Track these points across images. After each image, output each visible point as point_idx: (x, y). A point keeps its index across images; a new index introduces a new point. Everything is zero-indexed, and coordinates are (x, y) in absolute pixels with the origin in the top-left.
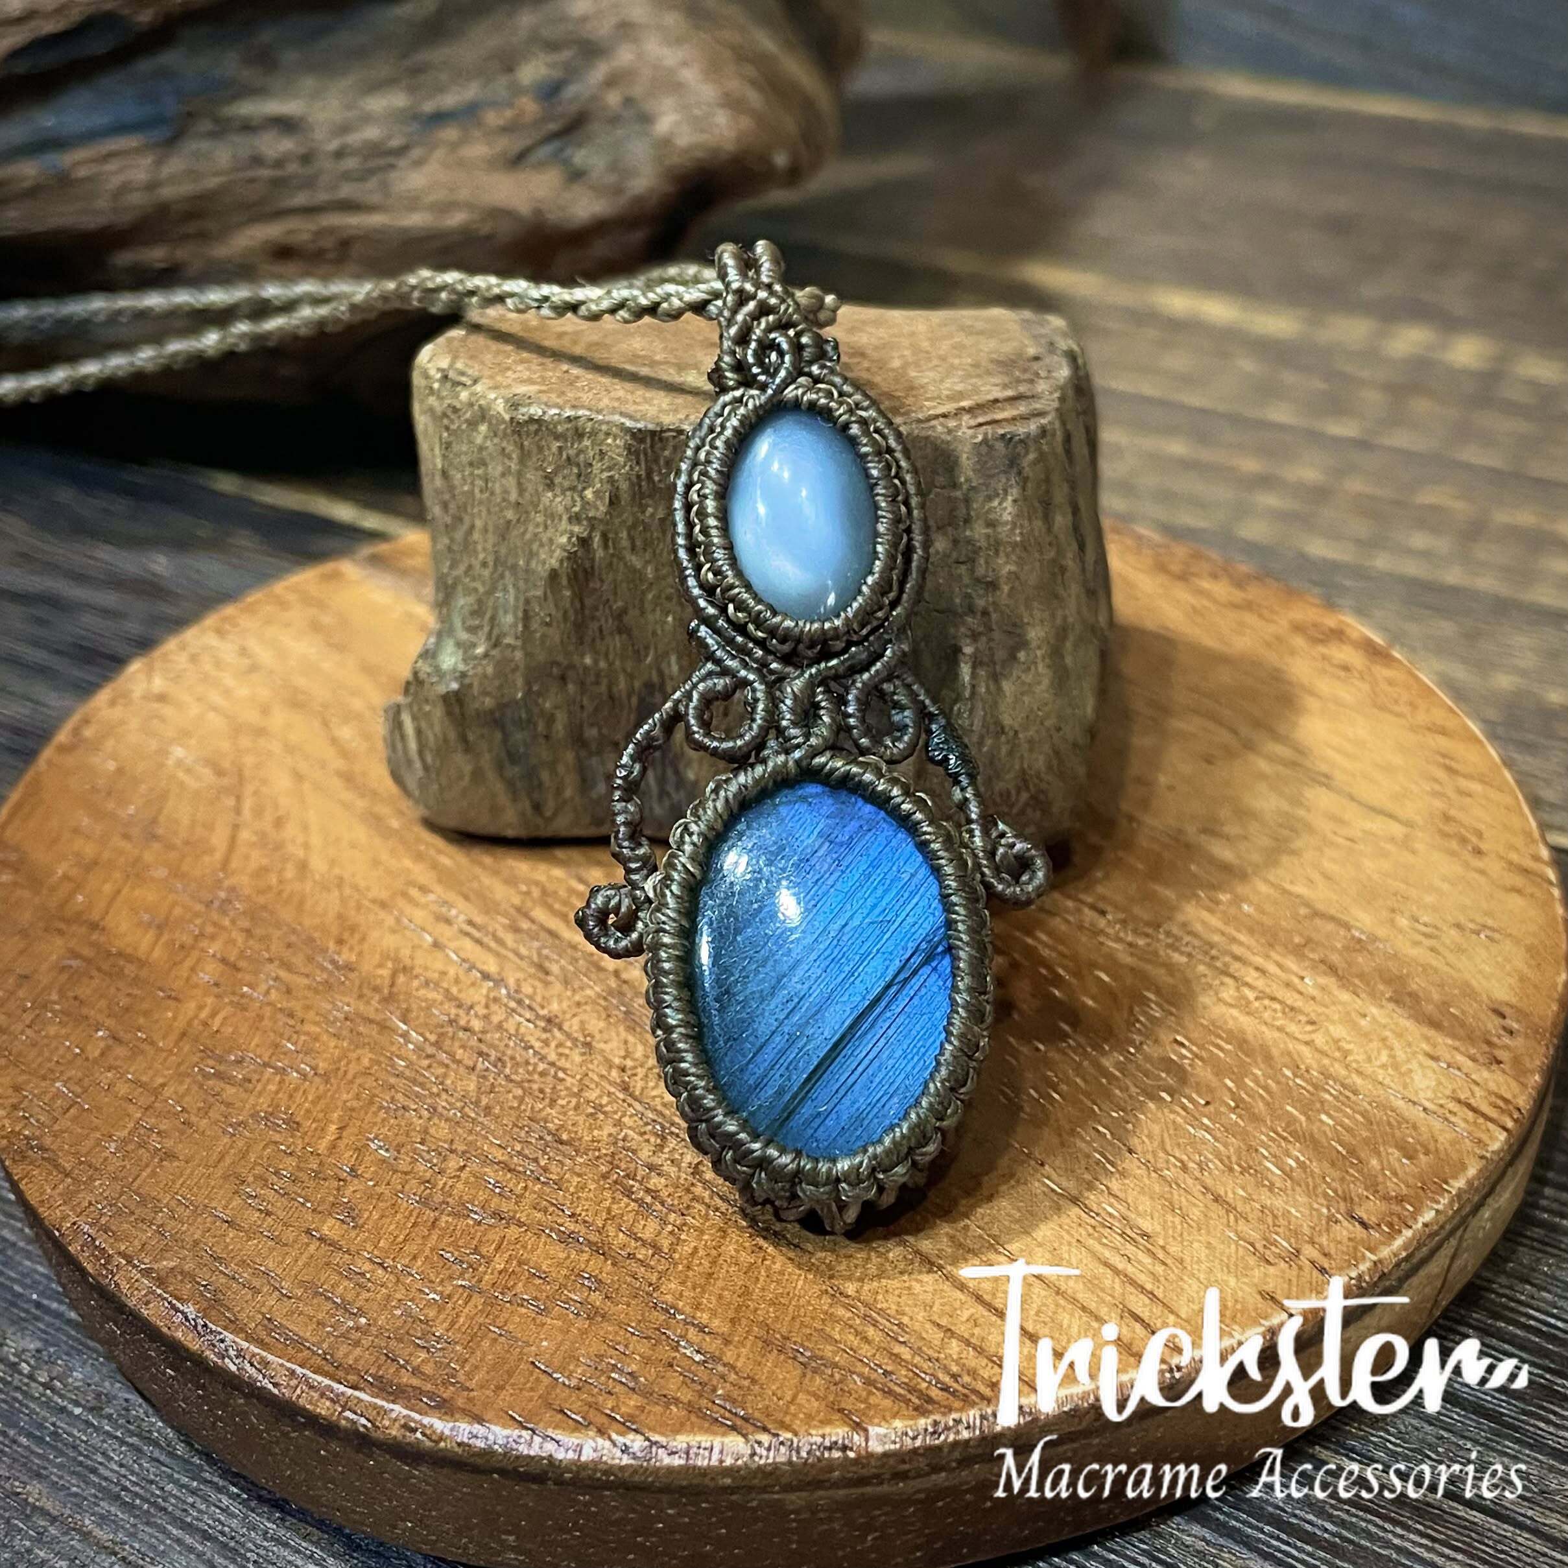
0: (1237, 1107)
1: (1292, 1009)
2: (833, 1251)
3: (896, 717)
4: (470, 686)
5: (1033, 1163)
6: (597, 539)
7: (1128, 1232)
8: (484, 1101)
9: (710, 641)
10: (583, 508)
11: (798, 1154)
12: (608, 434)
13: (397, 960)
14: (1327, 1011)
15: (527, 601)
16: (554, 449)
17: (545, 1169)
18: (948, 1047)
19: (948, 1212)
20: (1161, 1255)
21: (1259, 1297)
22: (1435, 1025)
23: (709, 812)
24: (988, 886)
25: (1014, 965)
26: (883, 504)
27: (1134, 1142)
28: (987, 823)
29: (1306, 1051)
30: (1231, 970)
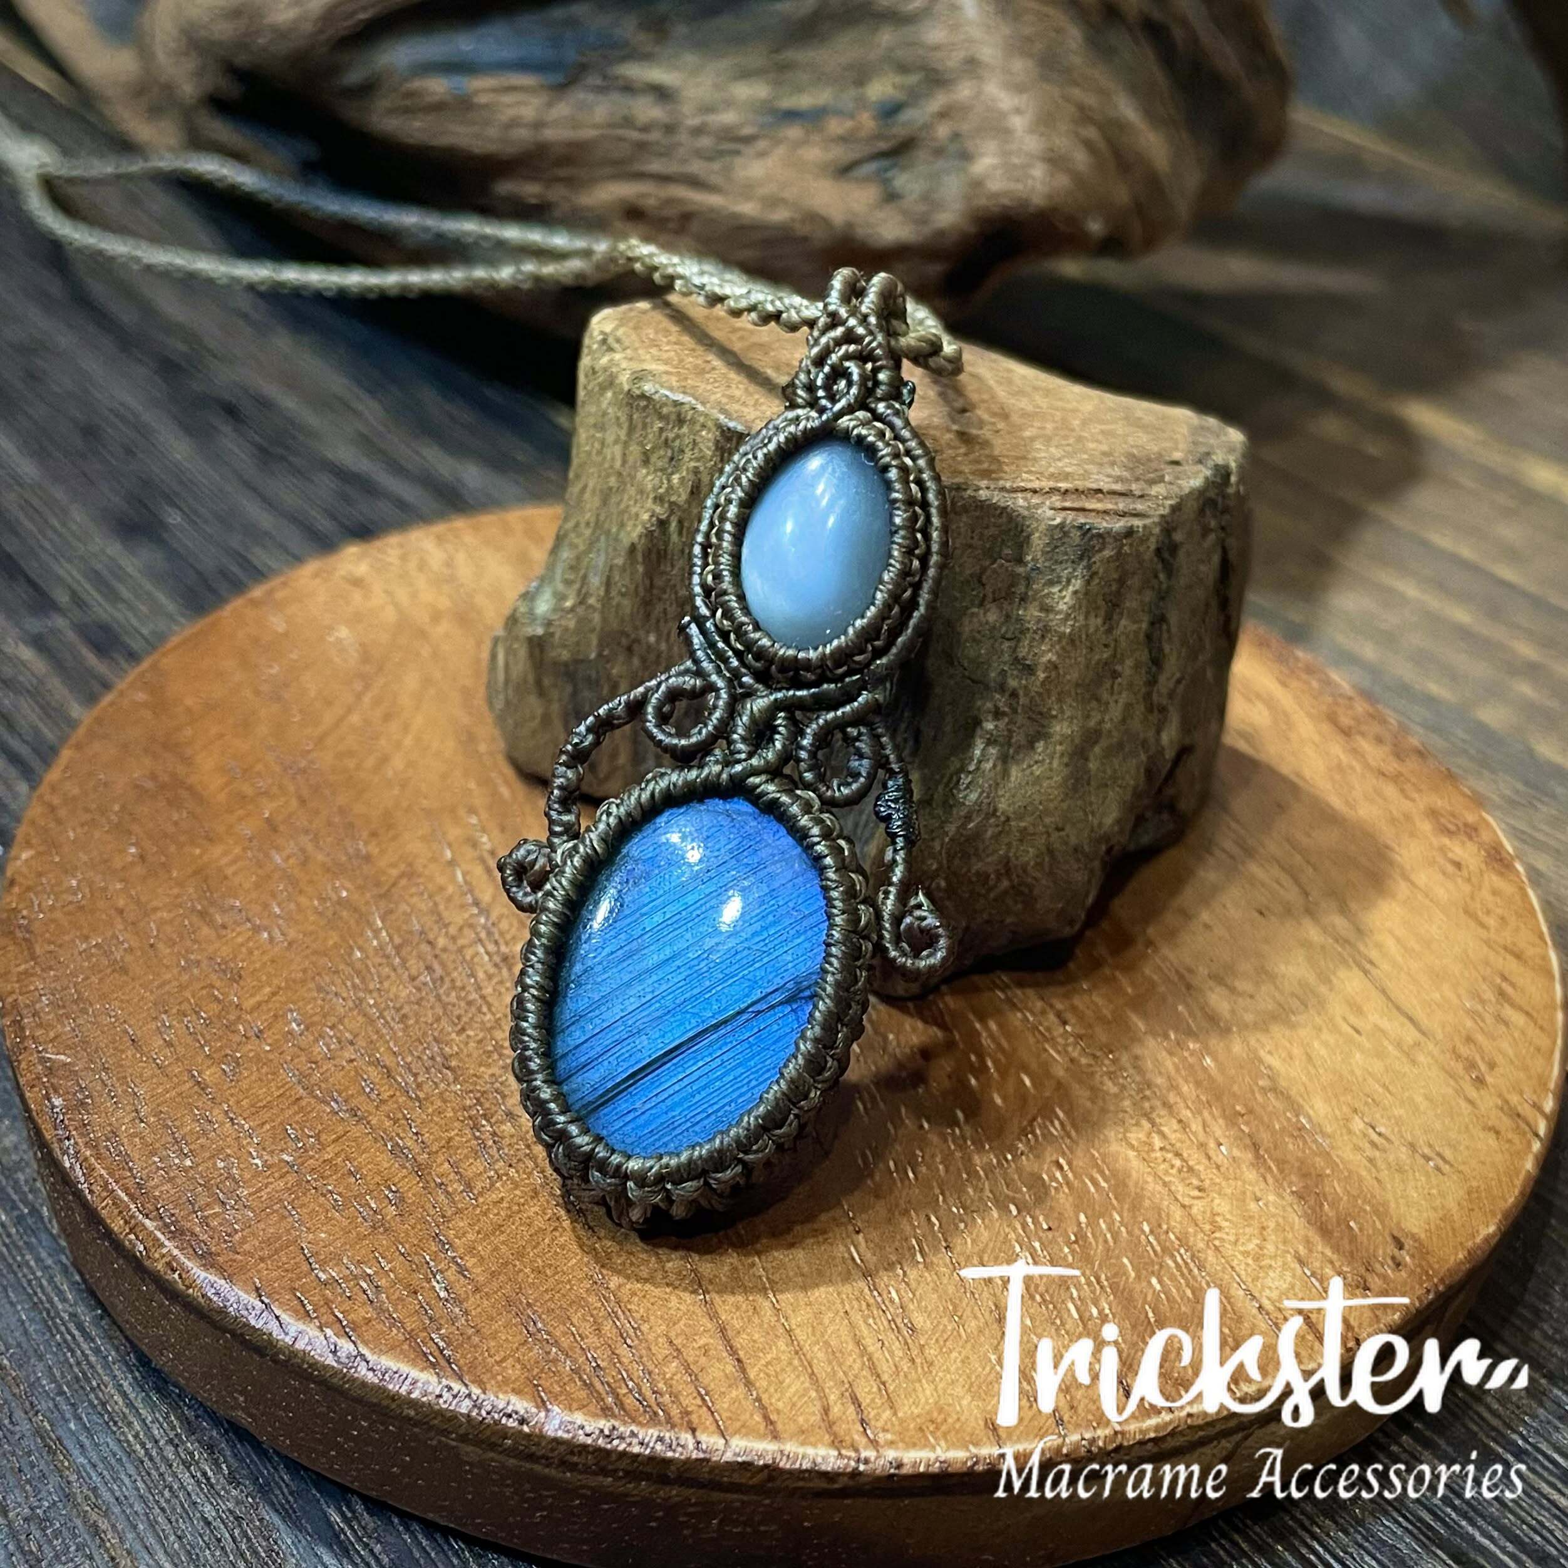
0: (1076, 1242)
1: (1191, 1169)
2: (620, 1243)
3: (854, 764)
4: (552, 635)
5: (850, 1228)
6: (674, 524)
7: (899, 1321)
8: (406, 1010)
9: (696, 641)
10: (667, 490)
11: (598, 1139)
12: (704, 426)
13: (410, 865)
14: (1224, 1184)
15: (611, 568)
16: (655, 429)
17: (419, 1086)
18: (776, 1088)
19: (745, 1245)
20: (915, 1352)
21: (982, 1423)
22: (1325, 1232)
23: (633, 799)
24: (880, 949)
25: (950, 1045)
26: (896, 553)
27: (957, 1242)
28: (906, 890)
29: (1177, 1214)
30: (1154, 1115)
